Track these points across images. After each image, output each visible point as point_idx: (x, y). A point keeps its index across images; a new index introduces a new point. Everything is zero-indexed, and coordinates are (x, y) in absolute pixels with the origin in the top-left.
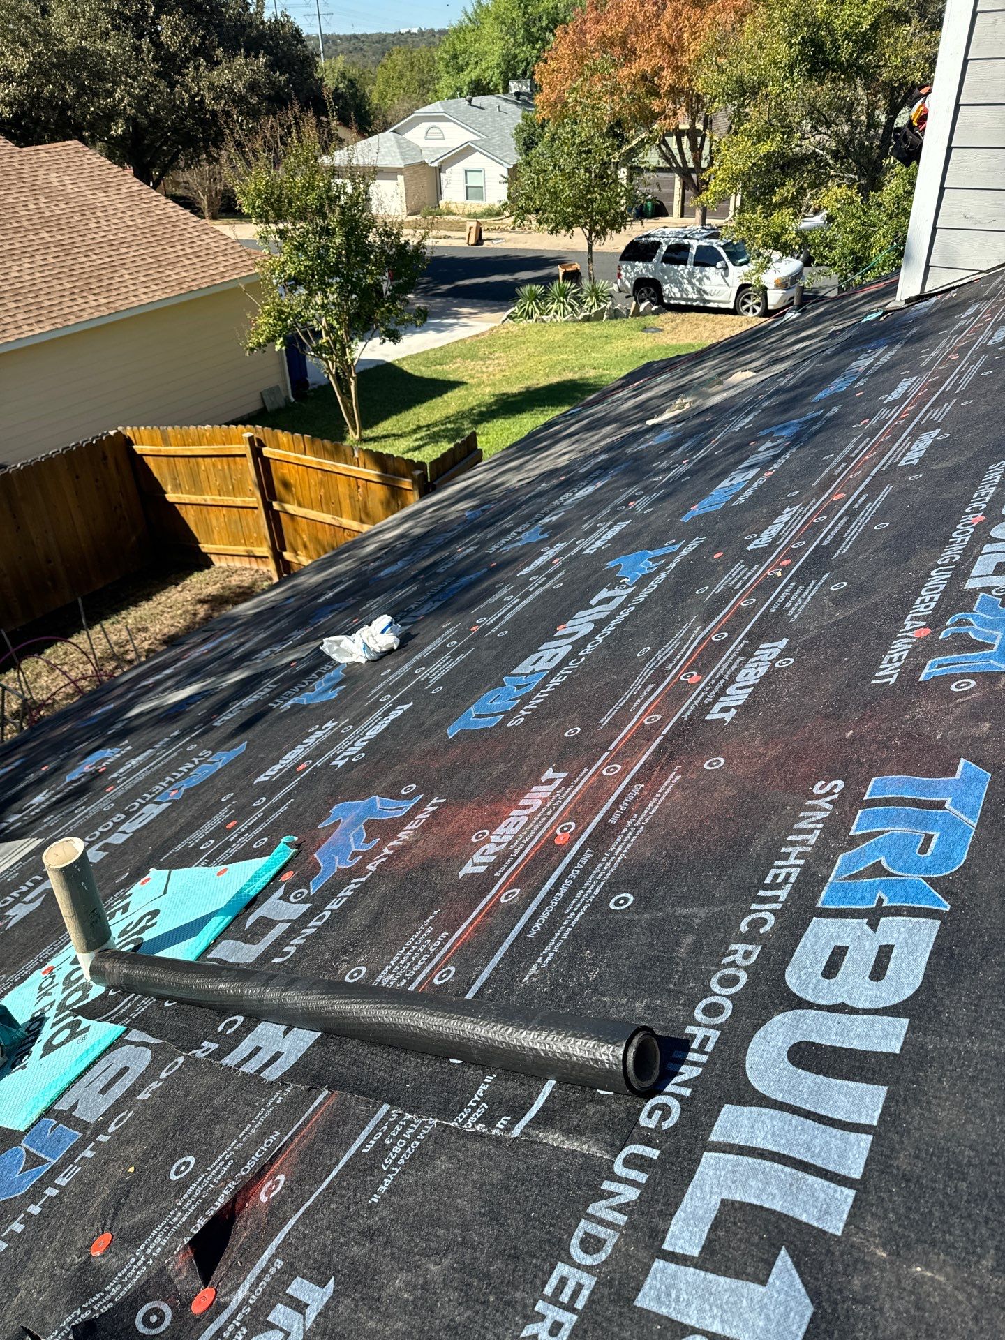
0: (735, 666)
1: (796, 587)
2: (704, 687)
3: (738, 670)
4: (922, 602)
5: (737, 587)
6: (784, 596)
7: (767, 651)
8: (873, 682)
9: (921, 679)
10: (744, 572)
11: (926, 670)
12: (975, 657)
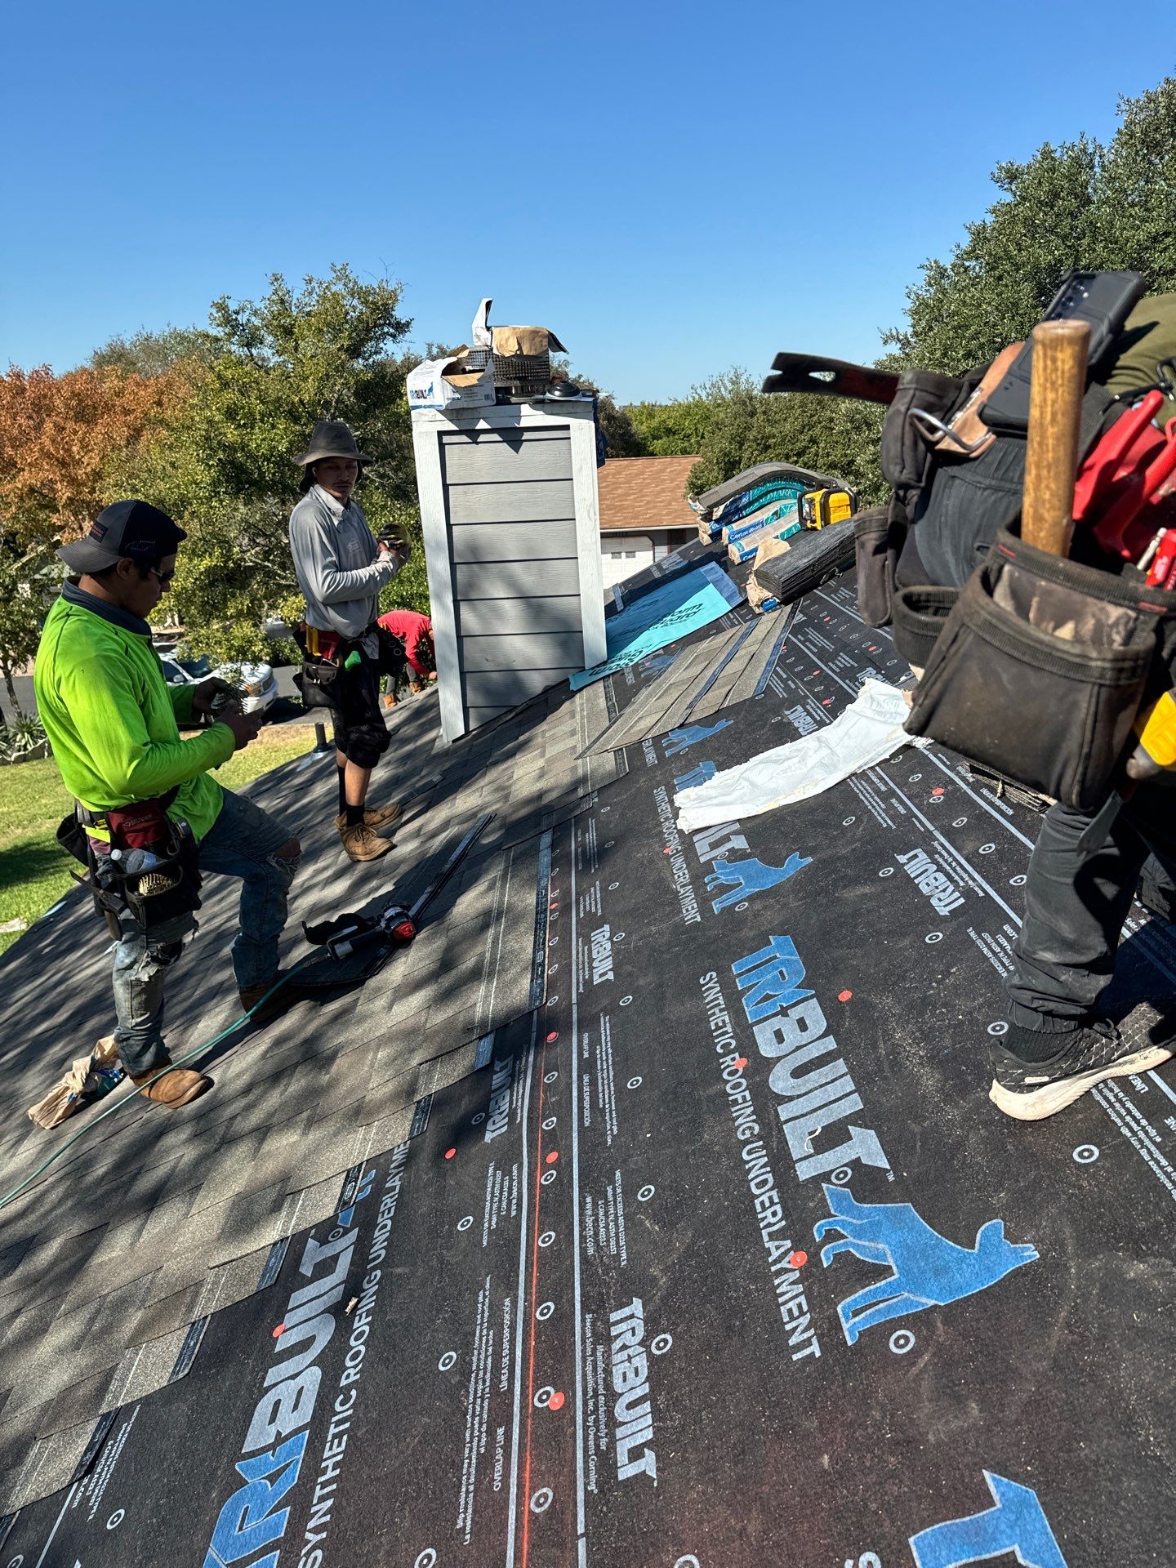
0: (601, 1365)
1: (595, 1205)
2: (585, 1421)
3: (608, 1372)
4: (764, 1209)
5: (514, 1213)
6: (589, 1221)
7: (623, 1327)
8: (795, 1357)
9: (850, 1343)
10: (506, 1184)
11: (845, 1326)
12: (883, 1290)
